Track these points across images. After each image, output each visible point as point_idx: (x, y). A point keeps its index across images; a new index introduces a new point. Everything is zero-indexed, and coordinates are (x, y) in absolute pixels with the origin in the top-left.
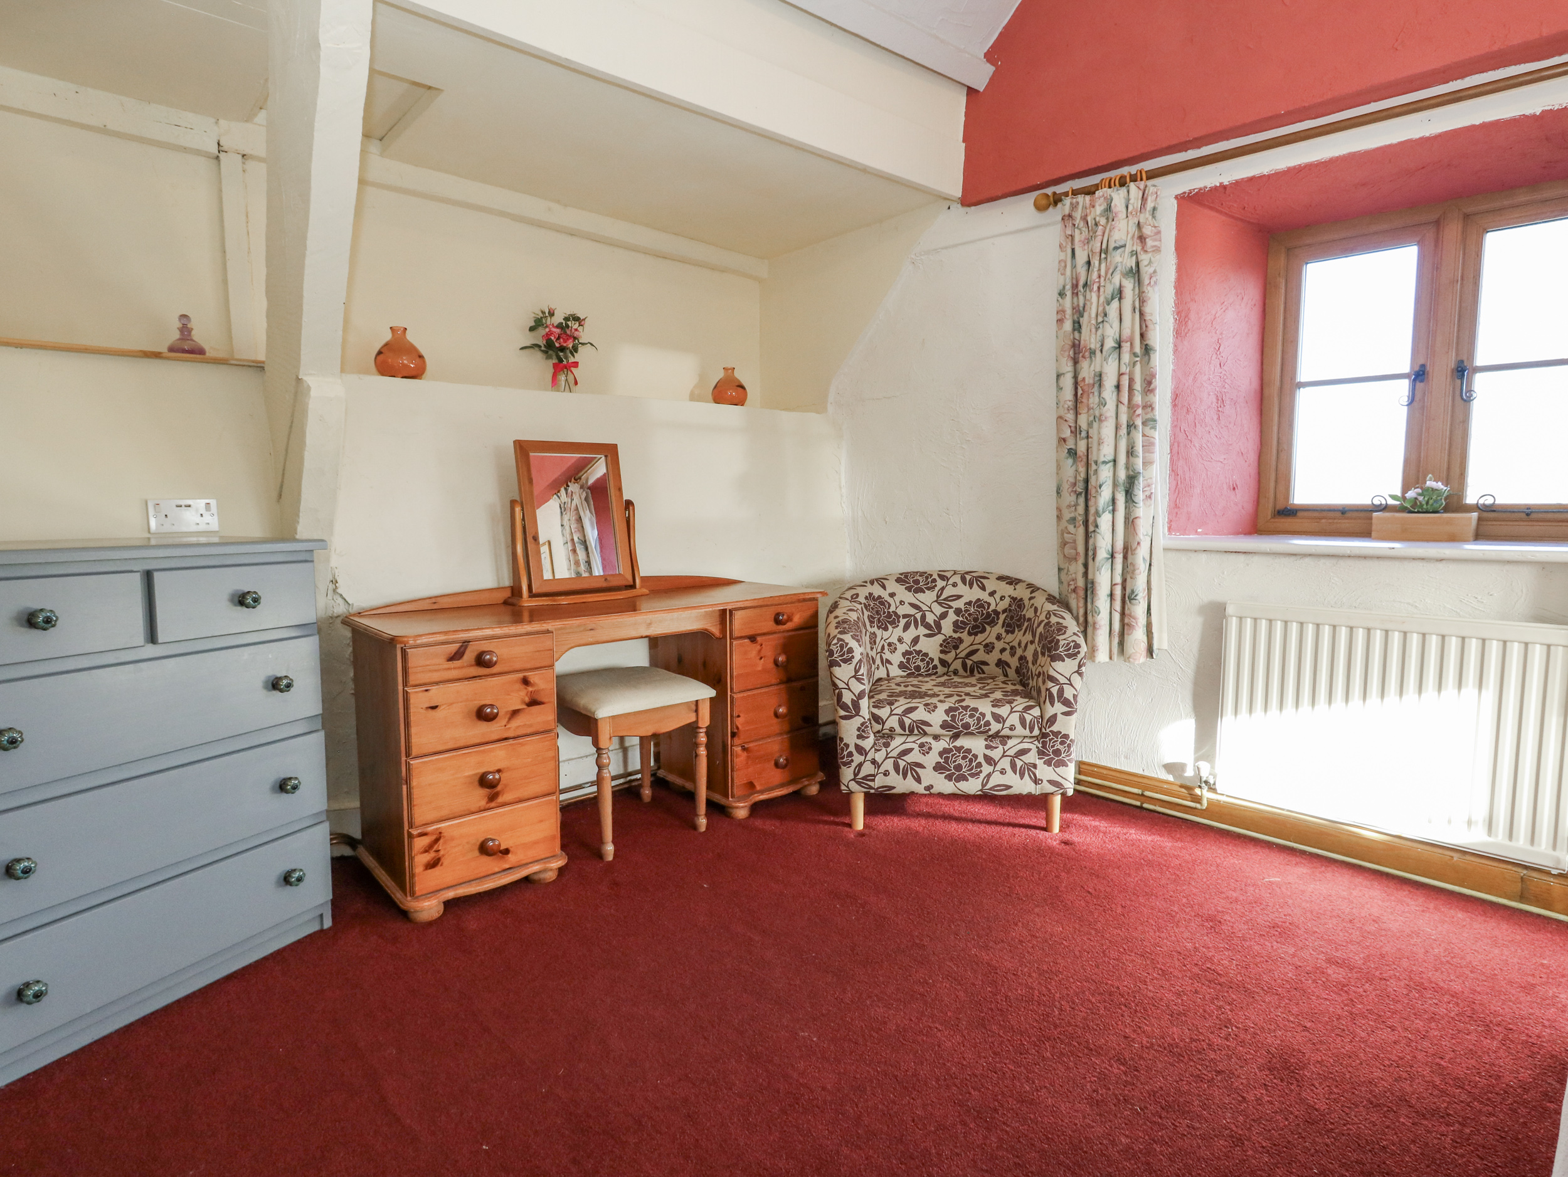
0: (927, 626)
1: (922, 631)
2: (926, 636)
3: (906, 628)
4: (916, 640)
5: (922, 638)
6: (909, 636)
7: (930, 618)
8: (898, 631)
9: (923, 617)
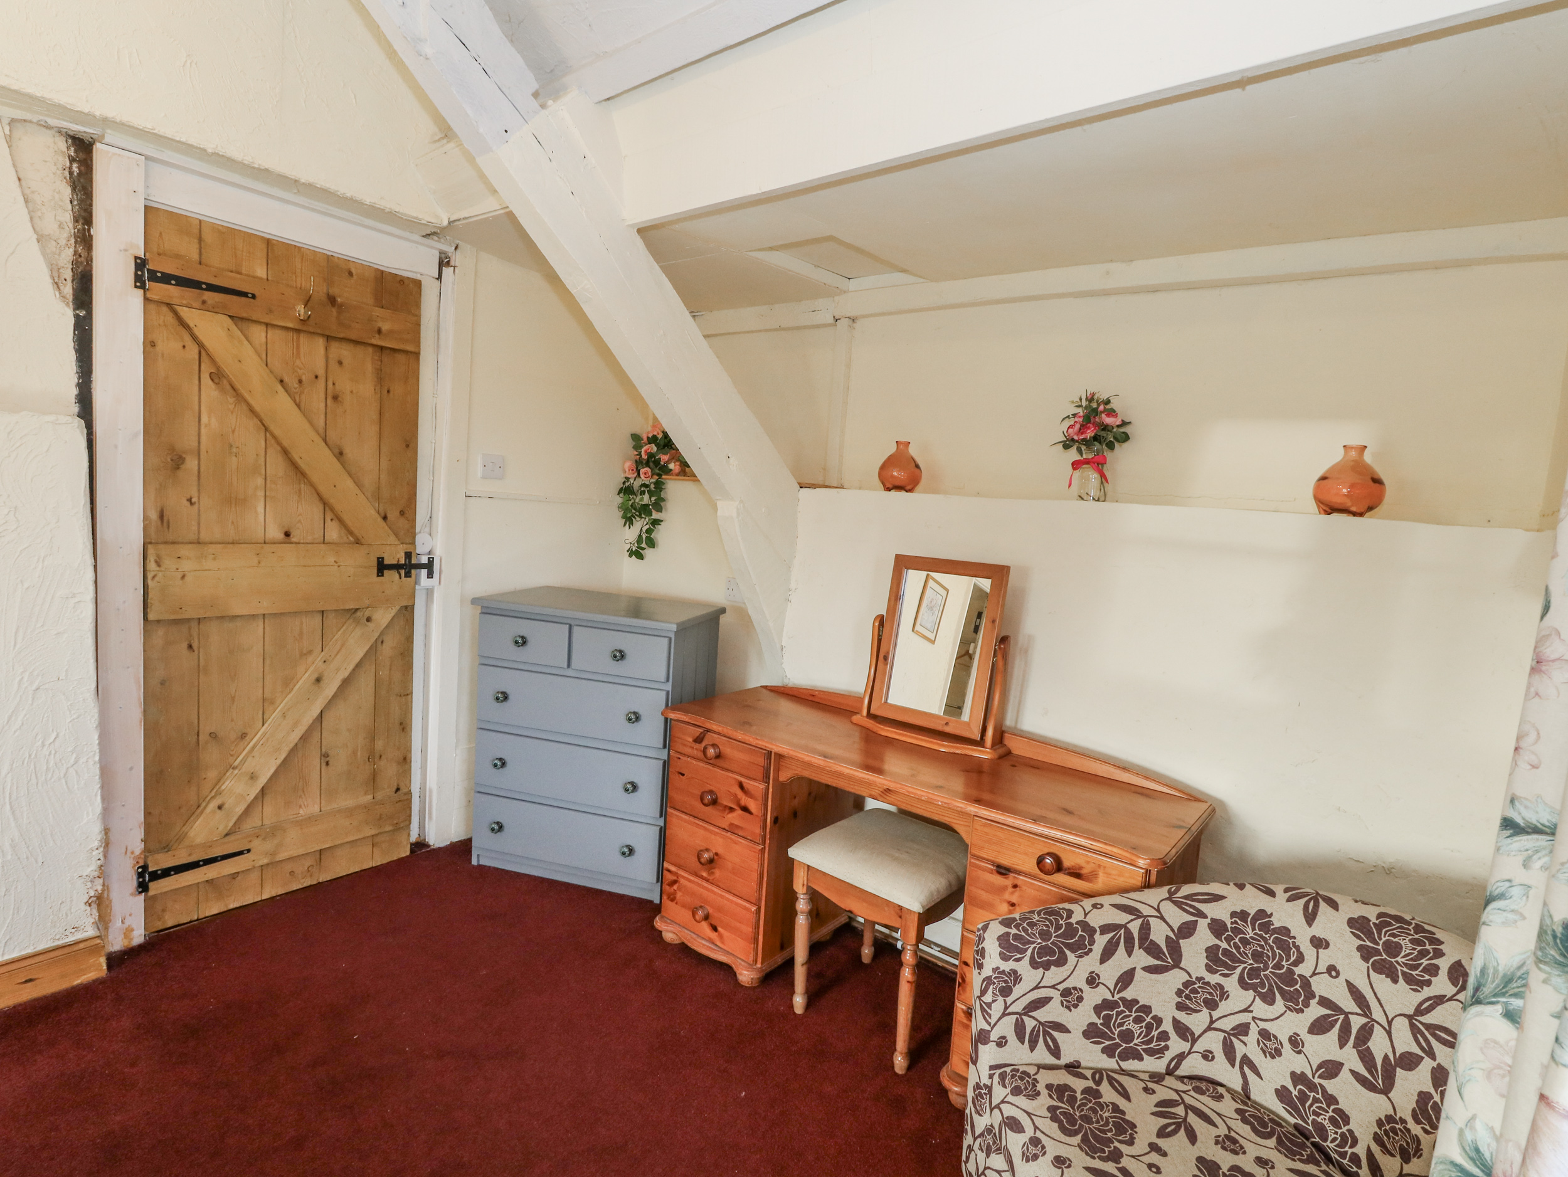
0: (1152, 949)
1: (1141, 958)
2: (1149, 969)
3: (1107, 954)
4: (1126, 979)
5: (1140, 974)
6: (1110, 973)
7: (1159, 934)
8: (1090, 963)
9: (1145, 929)
